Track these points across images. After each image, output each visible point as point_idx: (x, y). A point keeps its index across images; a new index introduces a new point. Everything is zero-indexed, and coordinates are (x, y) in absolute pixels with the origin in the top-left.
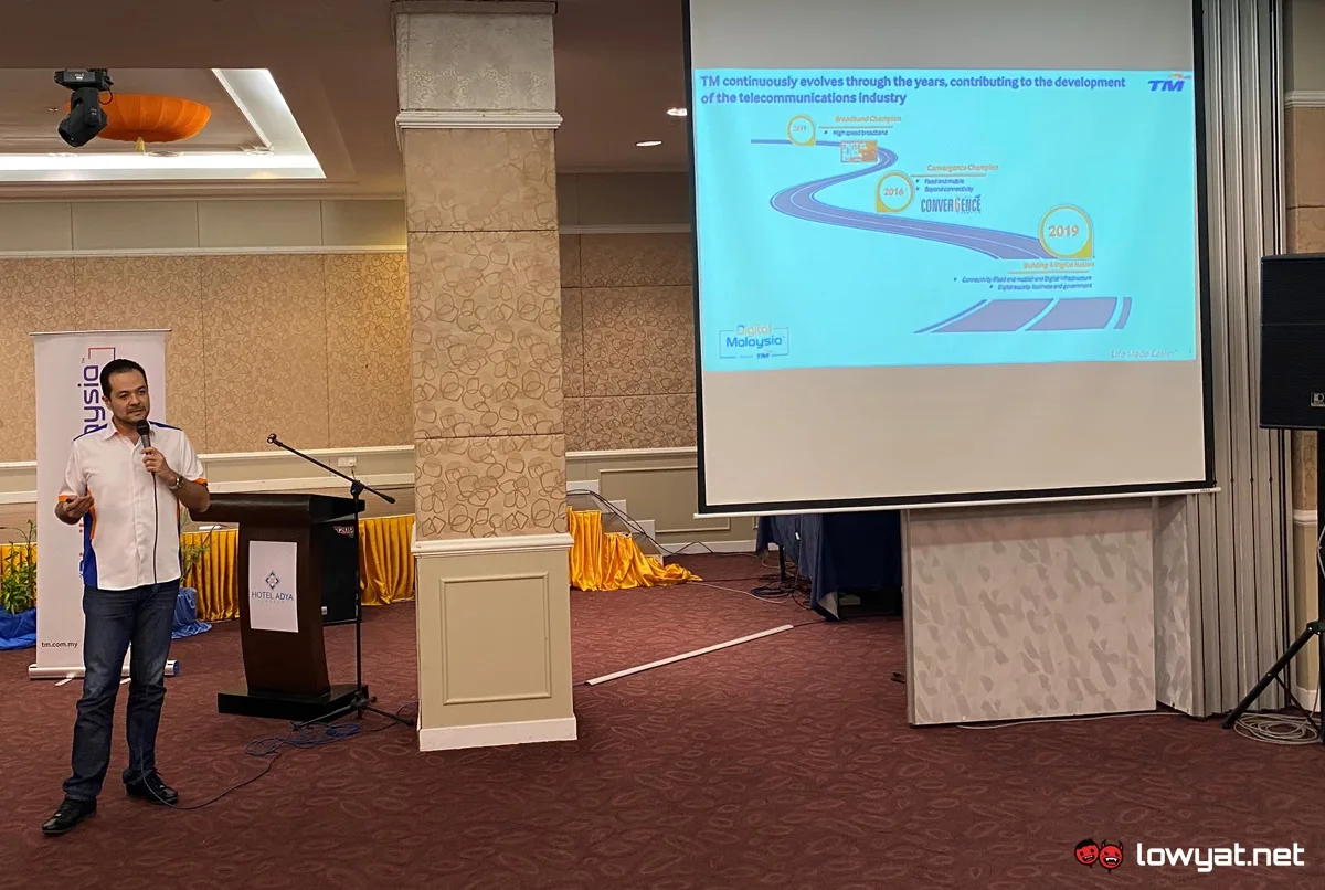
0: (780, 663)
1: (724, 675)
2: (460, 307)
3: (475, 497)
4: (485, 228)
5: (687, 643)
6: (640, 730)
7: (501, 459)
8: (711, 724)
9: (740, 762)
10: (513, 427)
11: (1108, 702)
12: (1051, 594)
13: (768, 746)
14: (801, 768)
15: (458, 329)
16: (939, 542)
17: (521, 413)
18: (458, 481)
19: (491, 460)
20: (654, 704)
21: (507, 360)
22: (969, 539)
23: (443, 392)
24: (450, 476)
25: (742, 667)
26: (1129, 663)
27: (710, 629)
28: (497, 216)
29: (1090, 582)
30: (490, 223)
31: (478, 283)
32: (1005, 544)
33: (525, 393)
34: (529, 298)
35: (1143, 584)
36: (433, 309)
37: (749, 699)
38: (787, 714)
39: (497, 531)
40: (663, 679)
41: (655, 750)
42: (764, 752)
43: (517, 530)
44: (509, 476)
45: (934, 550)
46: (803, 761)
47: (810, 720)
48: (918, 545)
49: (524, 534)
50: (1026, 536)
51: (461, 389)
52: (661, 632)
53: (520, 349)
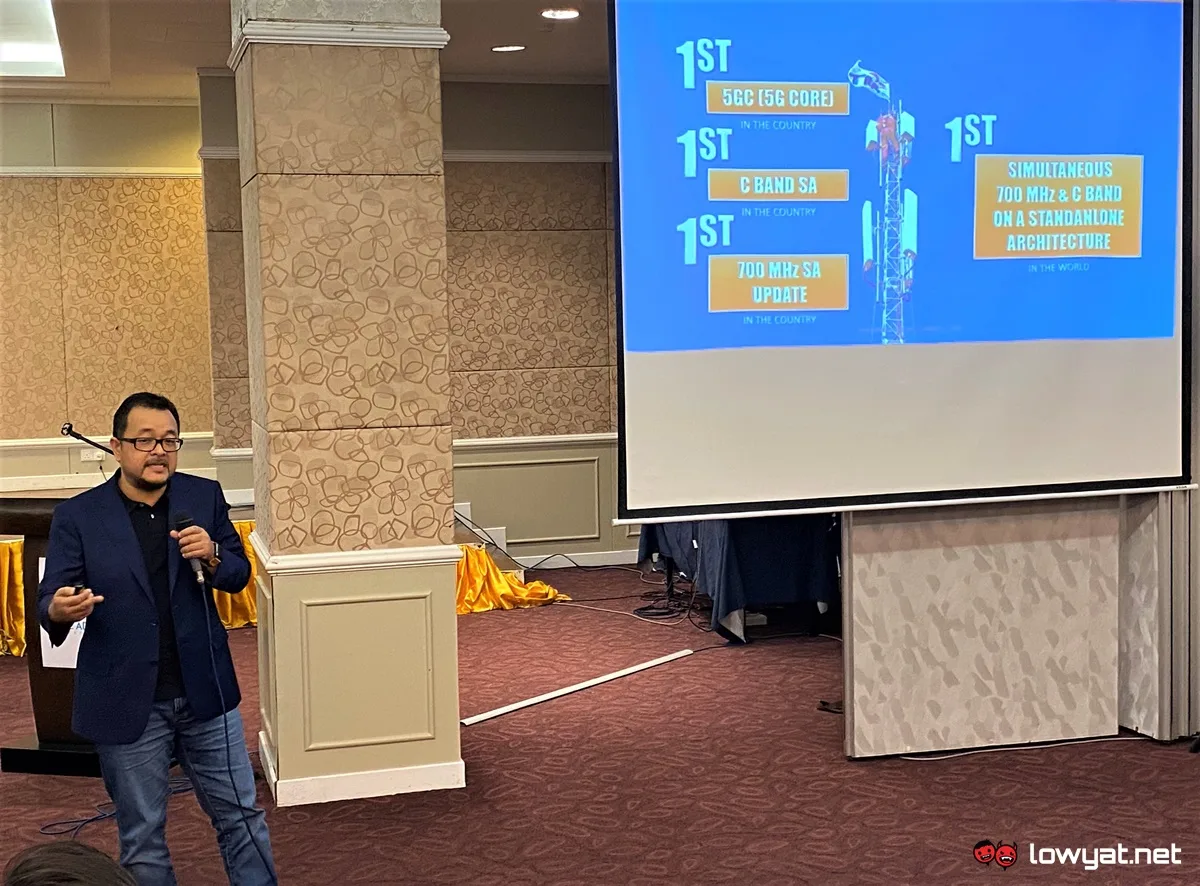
0: (685, 694)
1: (621, 709)
2: (323, 270)
3: (342, 502)
4: (354, 171)
5: (570, 674)
6: (537, 774)
7: (374, 455)
8: (619, 763)
9: (662, 804)
10: (390, 417)
11: (1066, 727)
12: (1006, 605)
13: (692, 786)
14: (734, 808)
15: (321, 296)
16: (885, 548)
17: (399, 401)
18: (323, 482)
19: (362, 457)
20: (546, 744)
21: (382, 335)
22: (916, 546)
23: (303, 374)
24: (312, 476)
25: (642, 701)
26: (1090, 683)
27: (593, 658)
28: (368, 156)
29: (1051, 592)
30: (360, 164)
31: (346, 239)
32: (958, 550)
33: (404, 375)
34: (409, 260)
35: (1108, 594)
36: (290, 272)
37: (658, 735)
38: (706, 750)
39: (371, 543)
40: (551, 716)
41: (561, 795)
42: (688, 792)
43: (394, 541)
44: (384, 476)
45: (879, 557)
46: (733, 801)
47: (733, 757)
48: (862, 551)
49: (402, 546)
50: (981, 541)
51: (325, 370)
52: (535, 663)
53: (397, 321)
